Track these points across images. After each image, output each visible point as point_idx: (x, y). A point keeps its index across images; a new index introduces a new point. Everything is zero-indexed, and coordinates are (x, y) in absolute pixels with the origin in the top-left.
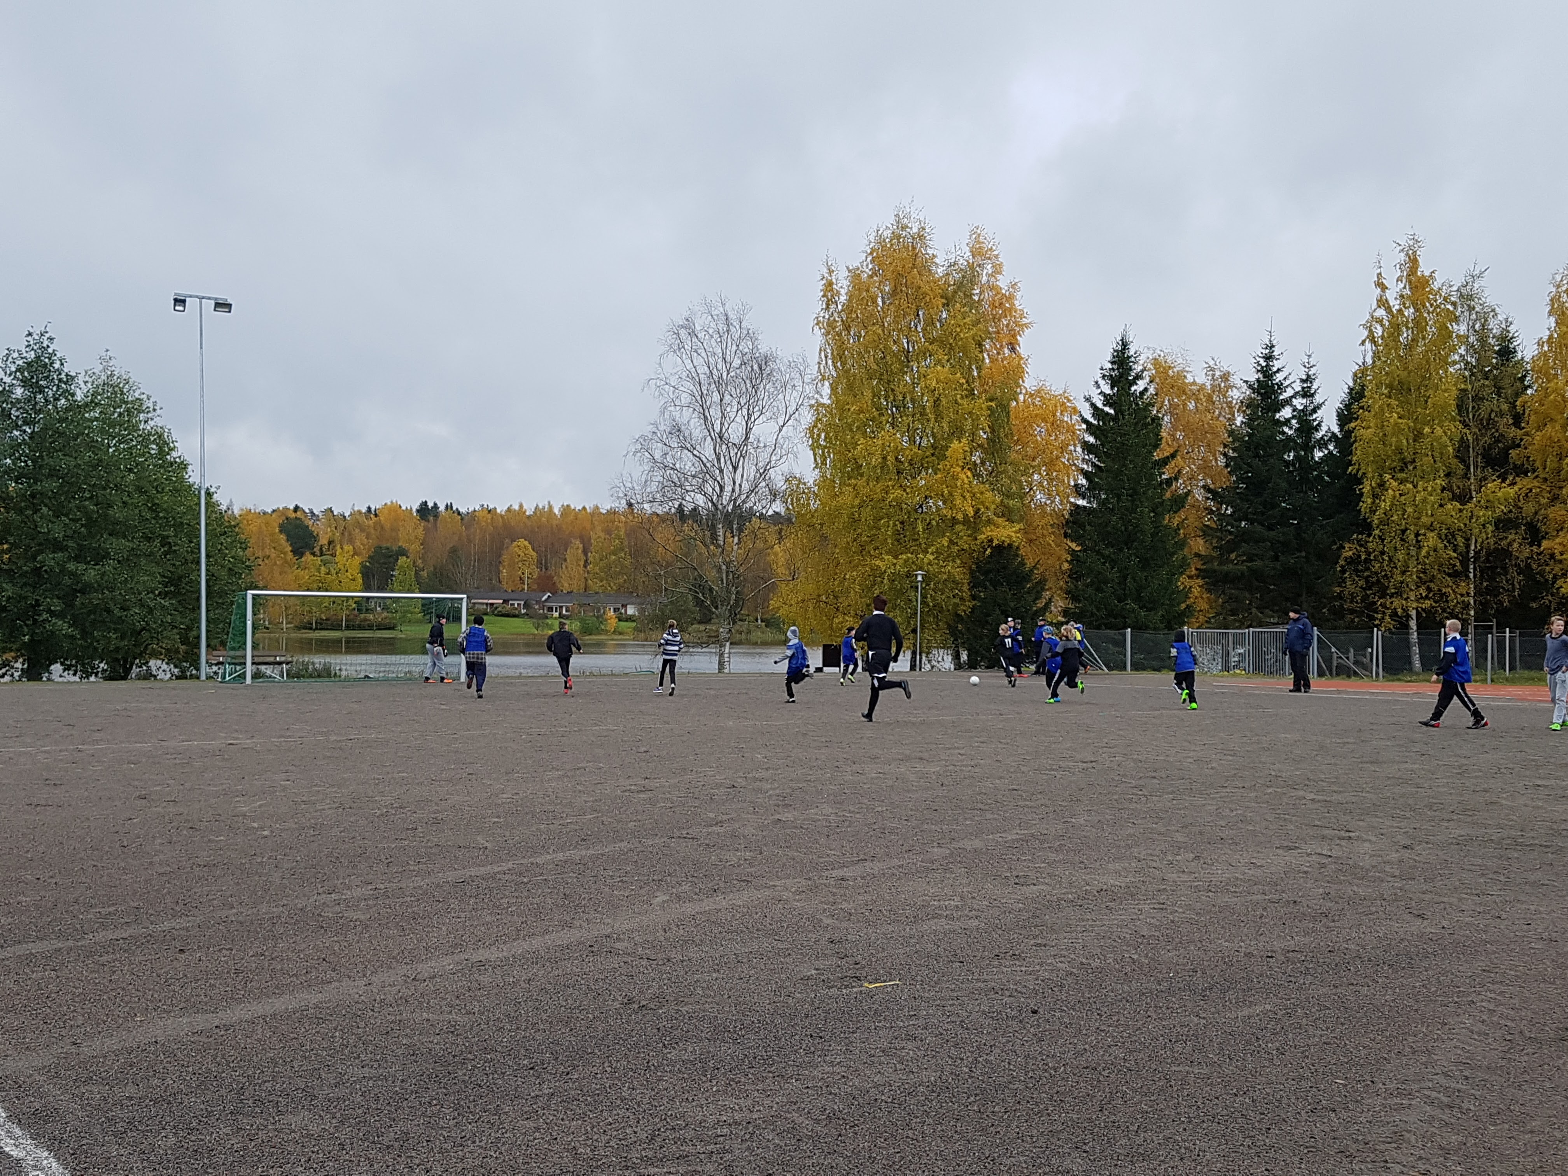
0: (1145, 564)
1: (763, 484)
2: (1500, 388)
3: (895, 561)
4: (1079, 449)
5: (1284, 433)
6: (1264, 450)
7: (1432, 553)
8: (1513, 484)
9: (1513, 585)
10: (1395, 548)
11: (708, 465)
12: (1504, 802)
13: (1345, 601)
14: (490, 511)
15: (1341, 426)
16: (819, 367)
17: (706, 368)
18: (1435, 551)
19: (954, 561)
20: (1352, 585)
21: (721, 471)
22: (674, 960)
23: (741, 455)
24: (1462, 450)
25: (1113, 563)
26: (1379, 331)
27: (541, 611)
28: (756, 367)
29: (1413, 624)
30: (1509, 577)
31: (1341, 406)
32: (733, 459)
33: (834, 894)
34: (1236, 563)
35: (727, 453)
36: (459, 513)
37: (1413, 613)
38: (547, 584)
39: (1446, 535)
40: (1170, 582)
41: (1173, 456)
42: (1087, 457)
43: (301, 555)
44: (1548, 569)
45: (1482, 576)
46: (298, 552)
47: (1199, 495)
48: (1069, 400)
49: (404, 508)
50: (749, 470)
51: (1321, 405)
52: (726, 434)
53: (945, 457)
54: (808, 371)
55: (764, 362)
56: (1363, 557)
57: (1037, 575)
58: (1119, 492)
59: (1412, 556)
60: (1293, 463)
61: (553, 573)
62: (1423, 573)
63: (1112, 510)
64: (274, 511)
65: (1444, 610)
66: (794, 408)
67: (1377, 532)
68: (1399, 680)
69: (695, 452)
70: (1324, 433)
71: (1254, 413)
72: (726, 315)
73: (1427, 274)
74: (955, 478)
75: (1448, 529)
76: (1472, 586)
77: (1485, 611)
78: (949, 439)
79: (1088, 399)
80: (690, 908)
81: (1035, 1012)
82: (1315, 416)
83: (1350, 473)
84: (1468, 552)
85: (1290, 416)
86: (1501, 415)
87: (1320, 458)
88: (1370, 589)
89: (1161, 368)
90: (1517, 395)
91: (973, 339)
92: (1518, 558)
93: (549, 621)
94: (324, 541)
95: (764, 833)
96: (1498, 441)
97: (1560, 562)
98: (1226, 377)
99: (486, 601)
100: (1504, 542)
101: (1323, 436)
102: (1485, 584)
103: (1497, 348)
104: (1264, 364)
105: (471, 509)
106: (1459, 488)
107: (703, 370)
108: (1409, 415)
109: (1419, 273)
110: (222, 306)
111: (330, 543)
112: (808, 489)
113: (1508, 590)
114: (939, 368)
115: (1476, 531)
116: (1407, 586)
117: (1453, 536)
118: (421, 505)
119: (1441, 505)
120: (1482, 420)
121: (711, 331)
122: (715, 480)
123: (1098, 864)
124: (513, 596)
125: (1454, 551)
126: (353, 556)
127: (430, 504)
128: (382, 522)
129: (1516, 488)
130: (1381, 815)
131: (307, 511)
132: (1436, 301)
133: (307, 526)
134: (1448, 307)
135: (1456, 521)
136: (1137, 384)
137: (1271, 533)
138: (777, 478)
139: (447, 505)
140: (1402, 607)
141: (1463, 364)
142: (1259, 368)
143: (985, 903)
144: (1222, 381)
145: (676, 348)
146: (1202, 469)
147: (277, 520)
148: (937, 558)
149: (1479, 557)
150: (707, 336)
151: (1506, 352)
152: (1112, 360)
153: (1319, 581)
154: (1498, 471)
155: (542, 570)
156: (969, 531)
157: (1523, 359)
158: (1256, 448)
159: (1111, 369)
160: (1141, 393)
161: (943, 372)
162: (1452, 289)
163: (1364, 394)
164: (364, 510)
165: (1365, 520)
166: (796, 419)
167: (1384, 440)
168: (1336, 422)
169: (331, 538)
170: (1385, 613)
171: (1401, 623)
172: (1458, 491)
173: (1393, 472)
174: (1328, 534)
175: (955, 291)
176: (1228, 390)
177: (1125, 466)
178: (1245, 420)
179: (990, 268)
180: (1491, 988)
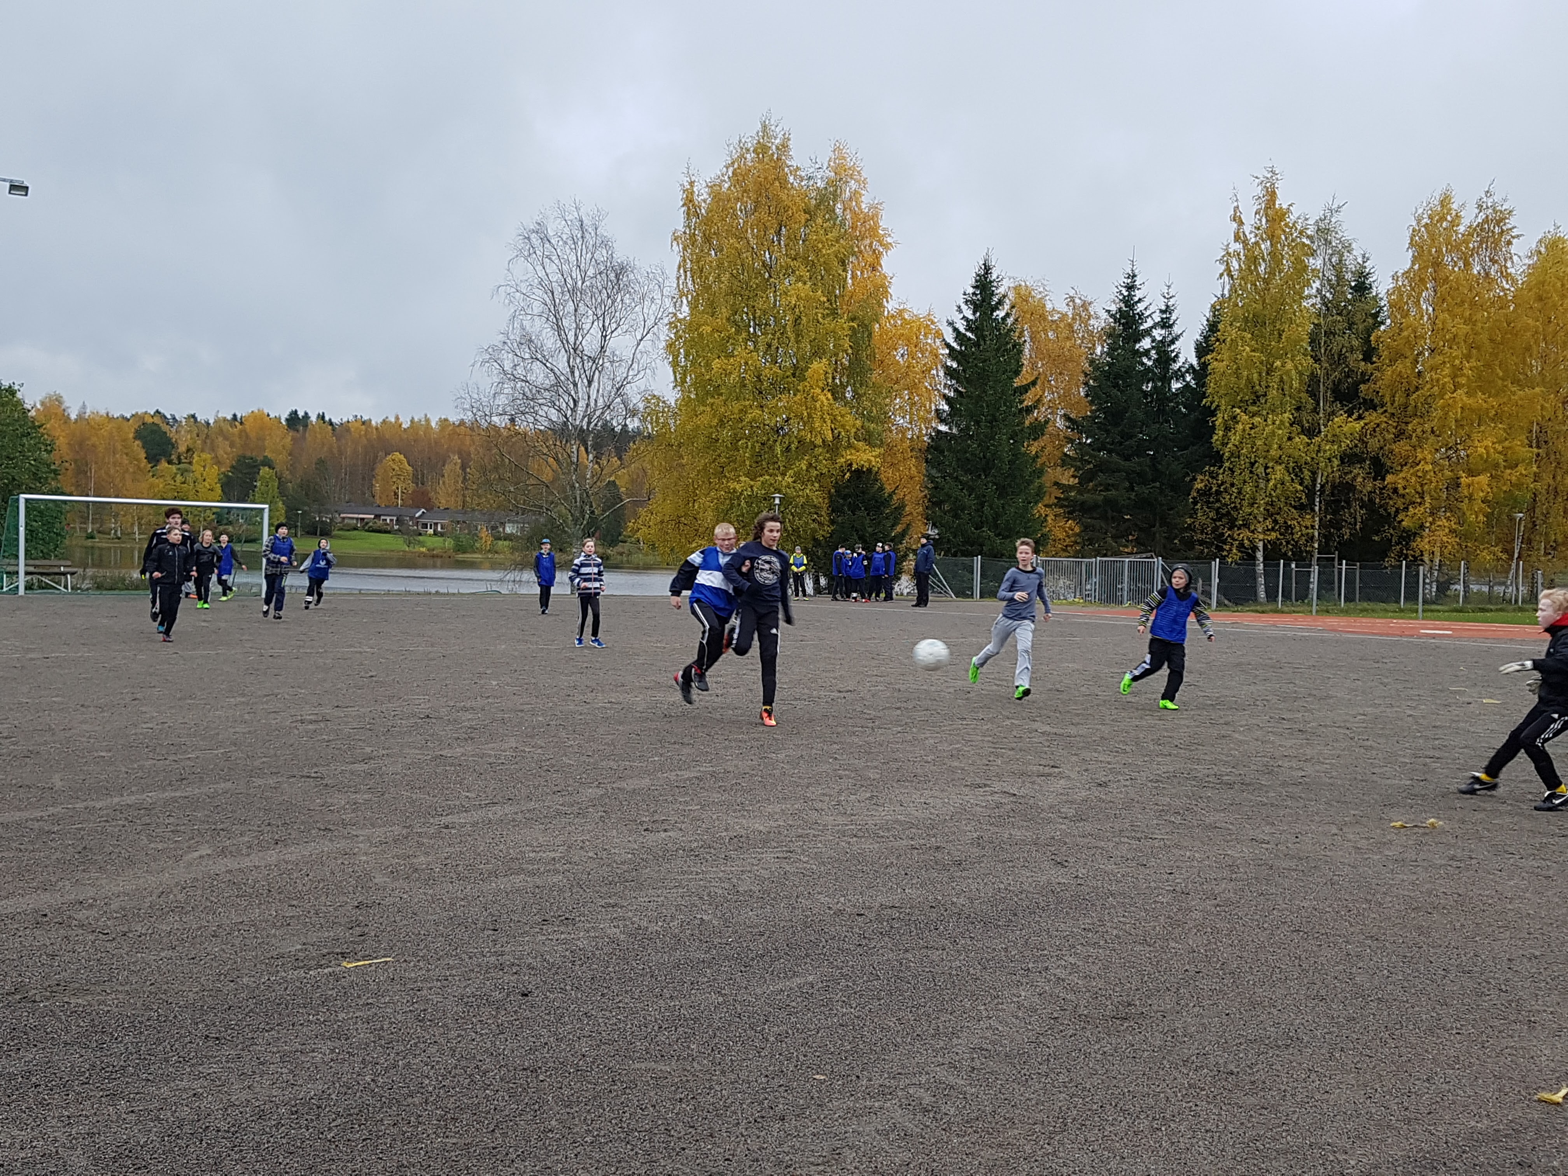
0: (1002, 490)
1: (619, 400)
2: (1353, 323)
3: (752, 483)
4: (941, 373)
5: (1143, 364)
6: (1124, 380)
7: (1279, 486)
8: (1360, 418)
9: (1355, 518)
10: (1245, 482)
11: (562, 378)
12: (1237, 736)
13: (1195, 532)
14: (364, 423)
15: (1199, 357)
16: (678, 283)
17: (560, 276)
18: (1282, 484)
19: (812, 485)
20: (1203, 517)
21: (575, 385)
22: (131, 935)
23: (597, 368)
24: (1312, 386)
25: (971, 490)
26: (1235, 265)
27: (415, 528)
28: (612, 276)
29: (1260, 555)
30: (1352, 511)
31: (1199, 338)
32: (588, 372)
33: (421, 845)
34: (1094, 494)
35: (581, 367)
36: (331, 423)
37: (1260, 545)
38: (422, 500)
39: (1294, 469)
40: (1026, 509)
41: (1034, 383)
42: (949, 382)
43: (157, 462)
44: (1391, 503)
45: (1326, 509)
46: (153, 459)
47: (1060, 423)
48: (933, 323)
49: (272, 416)
50: (604, 385)
51: (1179, 336)
52: (580, 346)
53: (805, 378)
54: (667, 283)
55: (620, 271)
56: (1214, 489)
57: (895, 501)
58: (979, 419)
59: (1261, 489)
60: (1150, 394)
61: (429, 488)
62: (1270, 505)
63: (972, 436)
64: (133, 415)
65: (1288, 543)
66: (653, 322)
67: (1227, 464)
69: (548, 364)
70: (1181, 364)
71: (1115, 342)
72: (582, 221)
73: (1285, 206)
74: (814, 399)
75: (1296, 462)
76: (1317, 519)
77: (1327, 543)
78: (810, 360)
79: (951, 324)
80: (222, 865)
81: (526, 994)
82: (1173, 347)
83: (1204, 405)
84: (1314, 485)
85: (1150, 346)
86: (1352, 350)
87: (1177, 390)
88: (1220, 520)
89: (1023, 295)
90: (1369, 331)
91: (836, 256)
92: (1361, 492)
93: (421, 538)
94: (182, 449)
96: (1348, 376)
97: (1403, 496)
98: (1085, 305)
99: (356, 516)
100: (1349, 476)
101: (1180, 367)
102: (1329, 517)
103: (1353, 284)
104: (1126, 294)
105: (345, 420)
106: (1308, 422)
107: (555, 277)
108: (1263, 348)
109: (1277, 206)
110: (18, 188)
111: (188, 450)
112: (668, 407)
113: (1350, 523)
114: (800, 284)
115: (1322, 465)
116: (1255, 517)
117: (1301, 470)
118: (290, 415)
119: (1290, 439)
120: (1333, 355)
121: (564, 237)
122: (569, 394)
124: (385, 511)
125: (1301, 484)
126: (212, 466)
127: (301, 414)
128: (248, 431)
129: (1362, 423)
130: (1101, 749)
131: (169, 417)
132: (1292, 234)
133: (165, 433)
134: (1304, 240)
135: (1304, 455)
136: (999, 309)
137: (1127, 463)
138: (634, 394)
139: (319, 414)
140: (1248, 539)
141: (1319, 299)
142: (1121, 297)
143: (591, 854)
144: (1083, 310)
145: (526, 253)
146: (1063, 398)
147: (134, 425)
148: (794, 482)
149: (1324, 491)
150: (561, 243)
151: (1362, 287)
152: (974, 284)
153: (1171, 512)
154: (1346, 406)
155: (417, 485)
156: (828, 455)
157: (1377, 295)
158: (1114, 379)
159: (974, 294)
160: (1004, 319)
161: (804, 289)
162: (1309, 222)
163: (1220, 326)
164: (229, 417)
165: (1218, 452)
166: (654, 334)
167: (1237, 374)
168: (1194, 354)
169: (192, 447)
170: (1232, 544)
171: (1248, 554)
172: (1307, 425)
173: (1243, 405)
174: (1182, 466)
175: (818, 206)
176: (1089, 319)
177: (985, 392)
178: (1105, 350)
179: (853, 184)
180: (1079, 951)
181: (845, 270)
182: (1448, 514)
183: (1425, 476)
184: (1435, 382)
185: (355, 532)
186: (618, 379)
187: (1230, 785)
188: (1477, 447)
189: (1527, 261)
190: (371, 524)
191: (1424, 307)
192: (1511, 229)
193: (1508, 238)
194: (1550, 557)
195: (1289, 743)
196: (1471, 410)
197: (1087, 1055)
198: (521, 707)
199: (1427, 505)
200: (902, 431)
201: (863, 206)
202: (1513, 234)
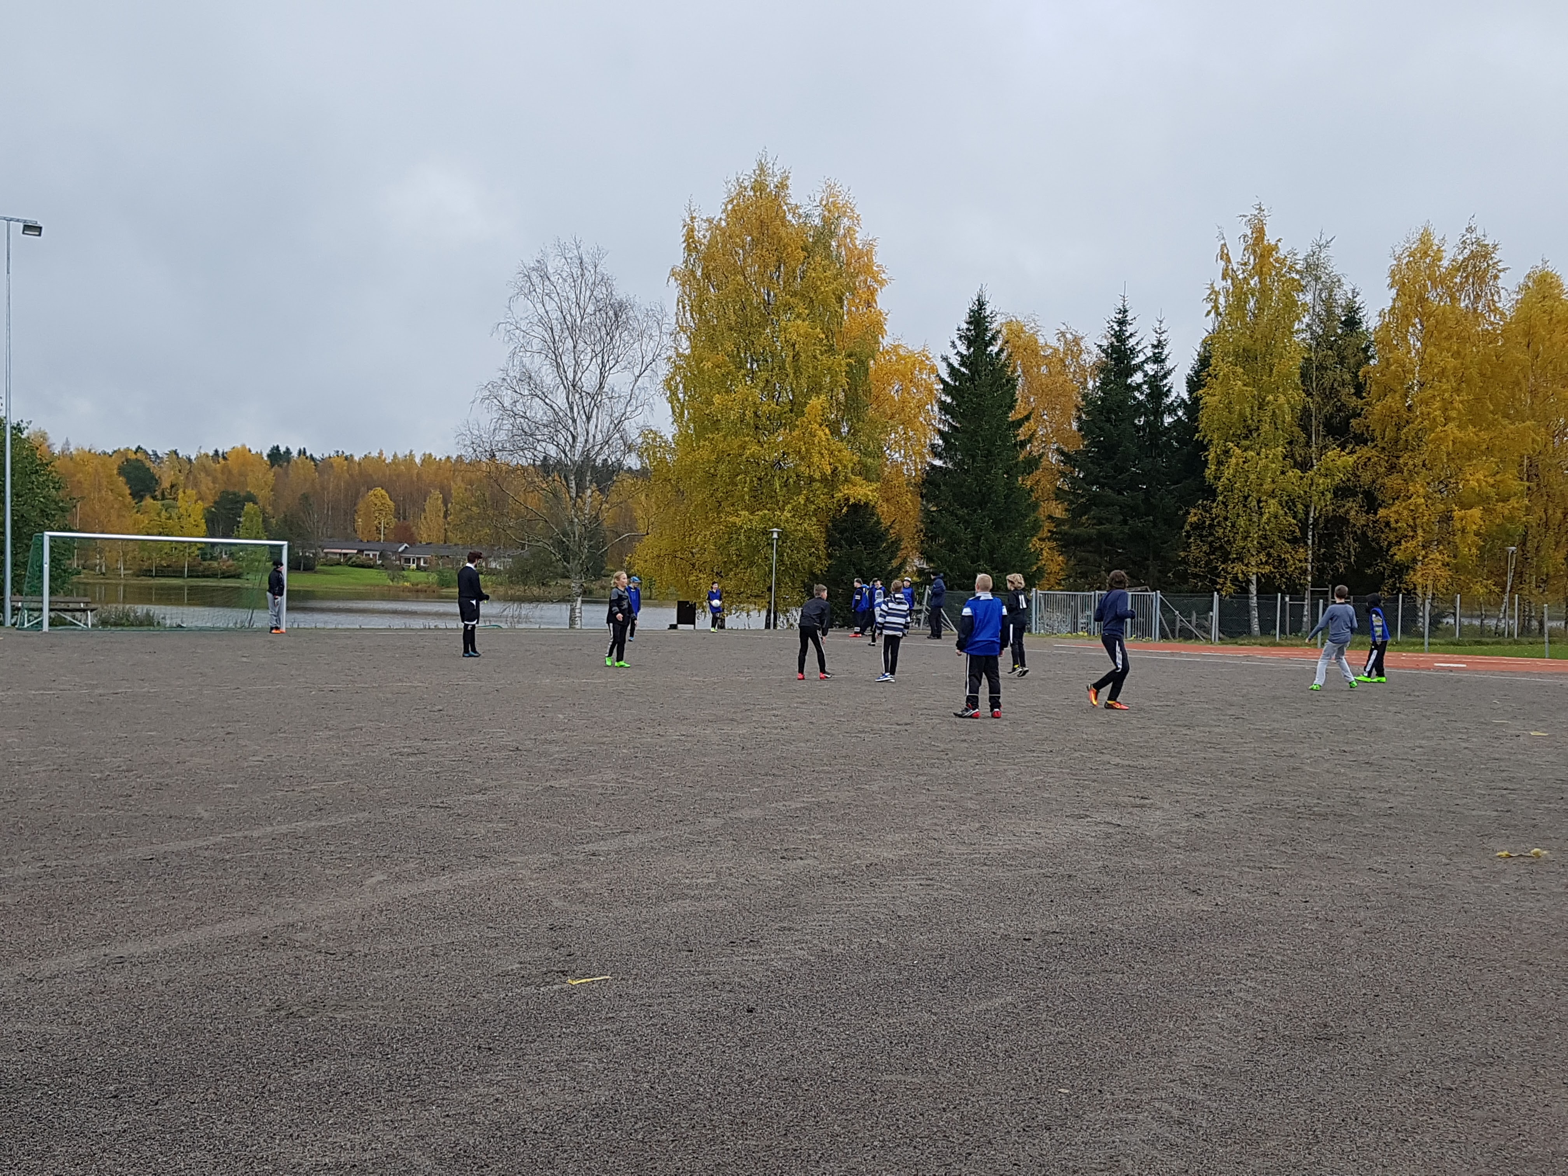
0: (998, 525)
1: (617, 435)
2: (1344, 357)
3: (751, 517)
4: (936, 408)
5: (1135, 398)
6: (1116, 415)
7: (1272, 519)
8: (1352, 452)
9: (1349, 552)
10: (1238, 515)
11: (561, 414)
12: (1307, 768)
13: (1189, 565)
14: (346, 458)
15: (1191, 390)
16: (677, 319)
17: (559, 313)
18: (1276, 517)
19: (810, 519)
20: (1197, 550)
21: (574, 421)
22: (357, 955)
23: (595, 405)
24: (1304, 420)
25: (967, 523)
26: (1222, 300)
27: (398, 562)
28: (611, 313)
29: (1253, 589)
30: (1346, 544)
31: (1191, 372)
32: (587, 409)
33: (578, 871)
34: (1087, 527)
35: (580, 403)
36: (313, 459)
37: (1254, 578)
38: (405, 534)
39: (1287, 502)
40: (1022, 544)
41: (1027, 418)
42: (943, 417)
43: (142, 498)
44: (1384, 536)
45: (1320, 542)
46: (137, 495)
47: (1054, 458)
48: (928, 358)
49: (253, 452)
50: (602, 421)
51: (1171, 371)
52: (579, 383)
53: (803, 413)
54: (666, 320)
55: (619, 309)
56: (1207, 523)
57: (892, 535)
58: (974, 453)
59: (1254, 522)
60: (1143, 428)
61: (411, 524)
62: (1264, 539)
63: (968, 471)
64: (115, 452)
65: (1282, 576)
66: (651, 358)
67: (1220, 498)
68: (1236, 643)
69: (547, 401)
70: (1173, 398)
71: (1107, 377)
72: (581, 259)
73: (1273, 242)
74: (813, 435)
75: (1289, 496)
76: (1310, 552)
77: (1321, 576)
78: (808, 396)
79: (945, 359)
80: (404, 890)
81: (750, 1011)
82: (1165, 382)
83: (1197, 440)
84: (1307, 519)
85: (1141, 381)
86: (1343, 384)
87: (1170, 424)
88: (1214, 554)
89: (1016, 330)
90: (1359, 365)
91: (834, 294)
92: (1354, 525)
93: (405, 573)
94: (166, 484)
95: (529, 802)
96: (1339, 410)
97: (1396, 530)
98: (1077, 341)
99: (339, 551)
100: (1342, 510)
101: (1173, 402)
102: (1323, 550)
103: (1343, 319)
104: (1117, 329)
105: (326, 455)
106: (1301, 456)
107: (555, 315)
108: (1255, 383)
109: (1265, 242)
110: (32, 228)
111: (172, 486)
112: (665, 442)
113: (1344, 557)
114: (799, 322)
115: (1315, 498)
116: (1249, 551)
117: (1294, 504)
118: (272, 449)
119: (1283, 473)
120: (1325, 389)
121: (564, 274)
122: (568, 430)
123: (877, 834)
124: (368, 546)
125: (1294, 518)
126: (196, 501)
127: (282, 449)
128: (230, 466)
129: (1355, 456)
130: (1181, 781)
131: (151, 453)
132: (1281, 270)
133: (149, 469)
134: (1294, 275)
135: (1296, 488)
136: (993, 345)
137: (1121, 498)
138: (632, 431)
139: (300, 450)
140: (1243, 572)
141: (1309, 333)
142: (1112, 332)
143: (742, 880)
144: (1074, 345)
145: (526, 291)
146: (1057, 431)
147: (117, 461)
148: (793, 516)
149: (1318, 524)
150: (561, 280)
151: (1352, 322)
152: (968, 320)
153: (1165, 545)
154: (1338, 439)
155: (399, 520)
156: (826, 490)
157: (1367, 330)
158: (1108, 413)
159: (968, 329)
160: (998, 354)
161: (803, 326)
162: (1298, 257)
163: (1213, 361)
164: (211, 453)
165: (1210, 486)
166: (652, 370)
167: (1229, 407)
168: (1185, 388)
169: (174, 482)
170: (1226, 578)
171: (1241, 587)
172: (1299, 459)
173: (1237, 439)
174: (1175, 499)
175: (815, 243)
176: (1080, 353)
177: (980, 426)
178: (1098, 384)
179: (846, 221)
180: (1253, 976)
181: (842, 308)
182: (1441, 547)
183: (1417, 509)
184: (1425, 416)
185: (338, 568)
186: (617, 414)
187: (1325, 816)
188: (1468, 480)
189: (1514, 296)
190: (354, 559)
191: (1412, 342)
192: (1496, 263)
193: (1495, 271)
194: (1541, 590)
195: (1362, 775)
196: (1464, 444)
197: (1308, 1073)
198: (601, 740)
199: (1420, 539)
200: (896, 465)
201: (858, 243)
202: (1499, 268)
